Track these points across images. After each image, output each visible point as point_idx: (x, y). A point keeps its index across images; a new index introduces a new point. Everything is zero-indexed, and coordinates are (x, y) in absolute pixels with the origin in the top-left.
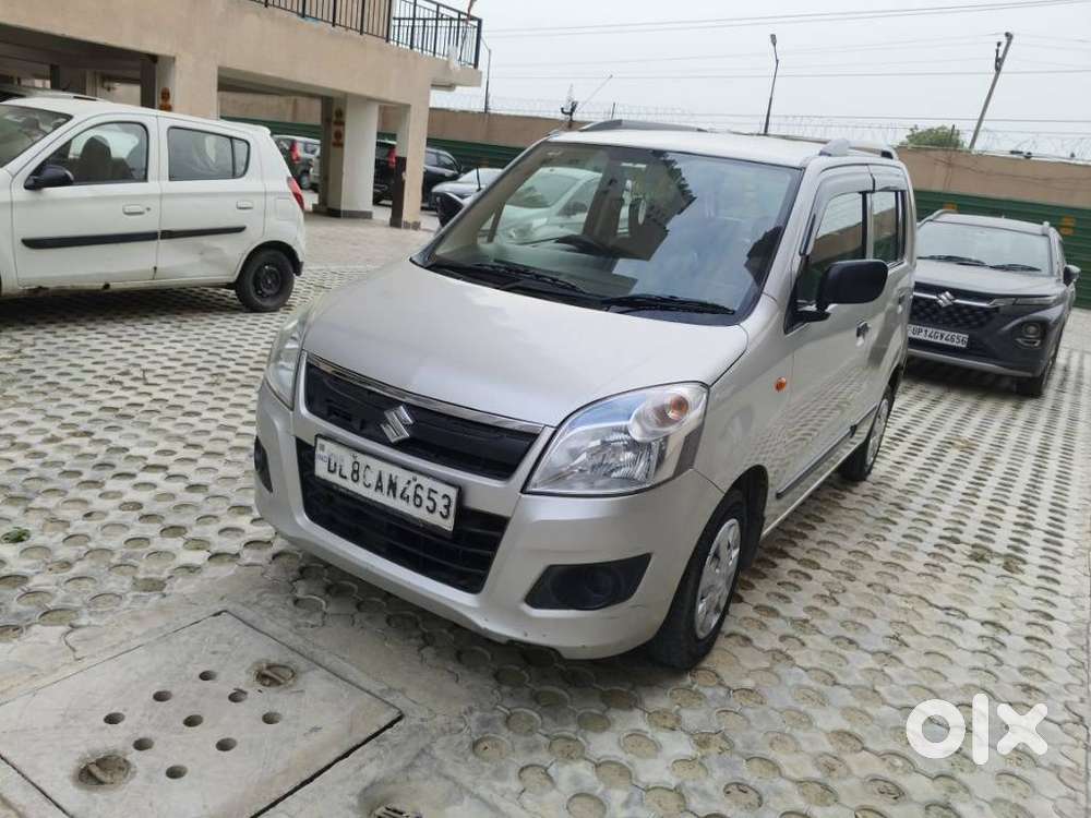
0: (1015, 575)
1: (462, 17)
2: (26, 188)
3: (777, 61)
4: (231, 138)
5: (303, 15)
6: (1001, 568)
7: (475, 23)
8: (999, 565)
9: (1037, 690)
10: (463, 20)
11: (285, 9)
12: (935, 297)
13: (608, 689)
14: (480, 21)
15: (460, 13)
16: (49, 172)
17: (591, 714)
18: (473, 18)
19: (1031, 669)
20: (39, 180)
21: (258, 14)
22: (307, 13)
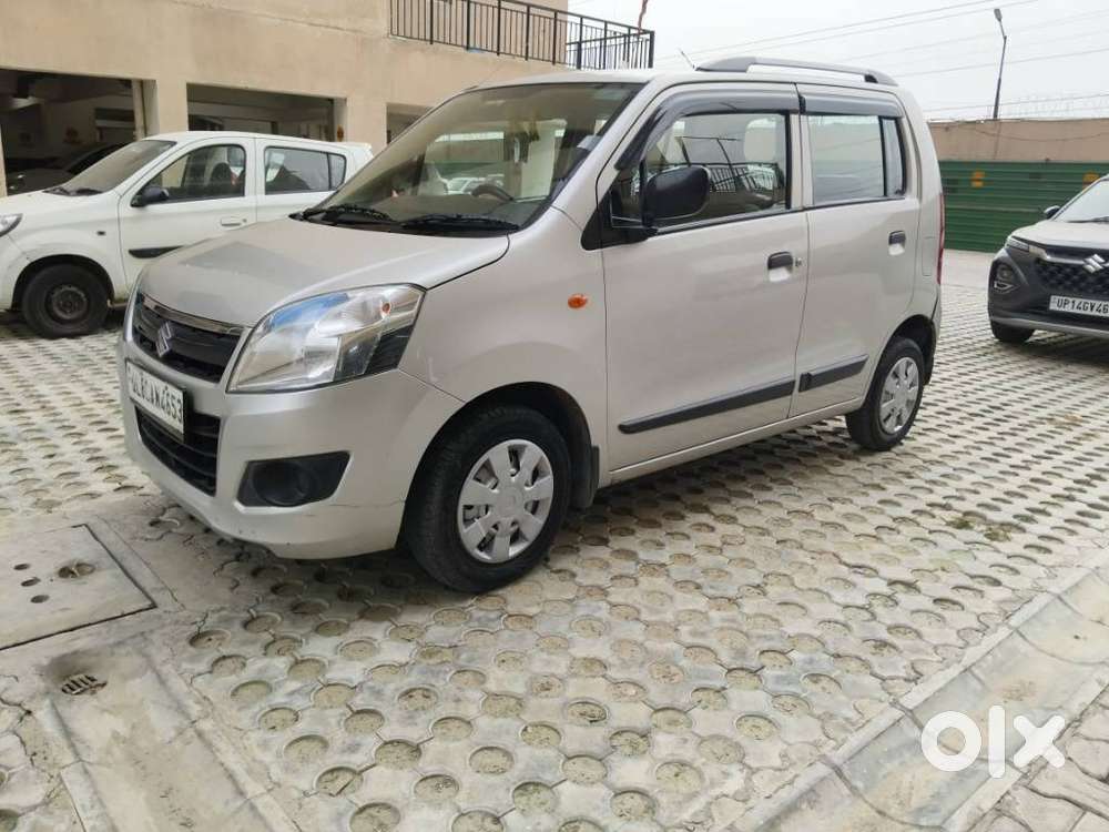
0: (995, 543)
1: (633, 31)
2: (132, 206)
3: (1005, 38)
4: (328, 154)
5: (468, 48)
6: (982, 535)
7: (648, 36)
8: (982, 531)
9: (894, 647)
10: (634, 35)
11: (456, 45)
12: (1081, 262)
13: (376, 605)
14: (652, 34)
15: (630, 28)
16: (150, 192)
17: (338, 624)
18: (645, 32)
19: (909, 628)
20: (142, 200)
21: (423, 51)
22: (471, 45)
